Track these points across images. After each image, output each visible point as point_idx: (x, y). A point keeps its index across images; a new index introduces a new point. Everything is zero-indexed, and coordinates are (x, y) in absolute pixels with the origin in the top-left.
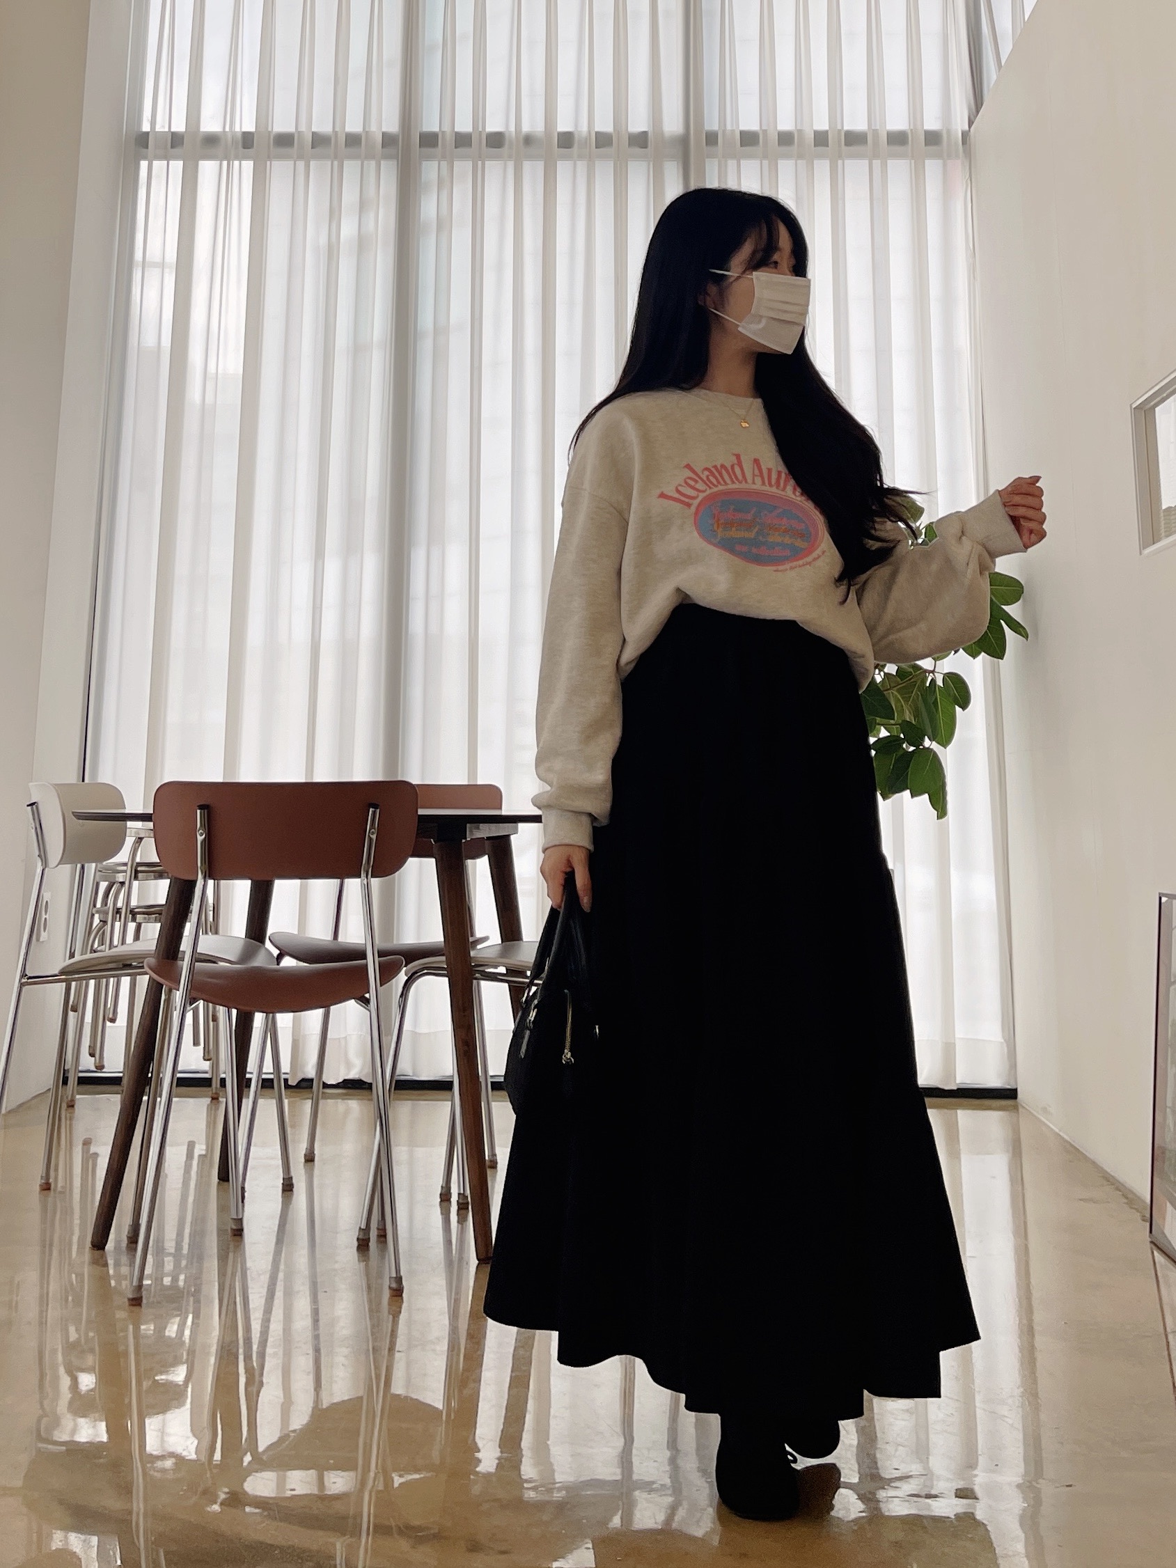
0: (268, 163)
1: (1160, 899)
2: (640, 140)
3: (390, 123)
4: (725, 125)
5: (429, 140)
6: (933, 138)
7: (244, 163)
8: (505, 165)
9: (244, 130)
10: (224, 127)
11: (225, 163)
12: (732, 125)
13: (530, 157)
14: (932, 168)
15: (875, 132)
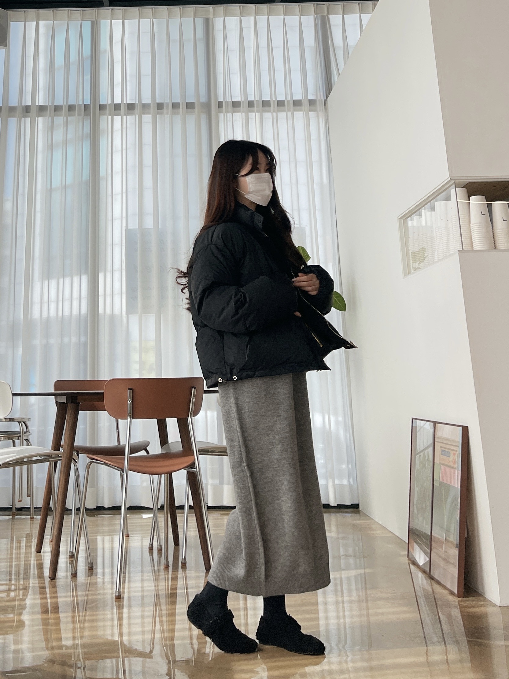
0: (37, 118)
1: (412, 420)
2: (190, 106)
3: (88, 101)
4: (226, 99)
5: (102, 107)
6: (312, 103)
7: (27, 119)
8: (136, 117)
9: (26, 105)
10: (18, 104)
11: (19, 119)
12: (229, 99)
13: (144, 114)
14: (312, 114)
15: (288, 101)
